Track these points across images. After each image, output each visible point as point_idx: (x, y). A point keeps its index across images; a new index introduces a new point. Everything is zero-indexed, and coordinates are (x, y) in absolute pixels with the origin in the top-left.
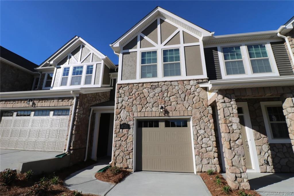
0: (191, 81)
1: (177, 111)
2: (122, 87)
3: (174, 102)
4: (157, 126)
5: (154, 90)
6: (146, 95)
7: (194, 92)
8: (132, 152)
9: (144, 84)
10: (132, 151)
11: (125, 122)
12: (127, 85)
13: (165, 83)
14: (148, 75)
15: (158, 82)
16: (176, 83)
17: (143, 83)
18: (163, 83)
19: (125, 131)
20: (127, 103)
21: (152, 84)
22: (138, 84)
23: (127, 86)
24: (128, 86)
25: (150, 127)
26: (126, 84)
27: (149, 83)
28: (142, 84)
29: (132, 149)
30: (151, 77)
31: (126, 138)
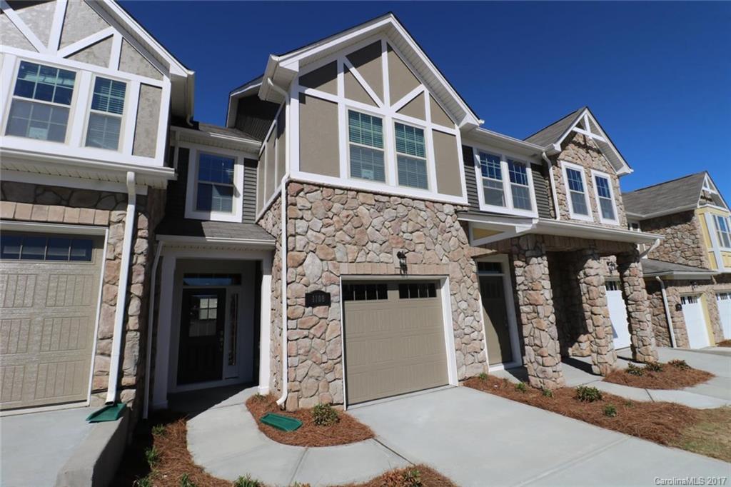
0: (447, 205)
1: (425, 264)
2: (302, 190)
3: (420, 245)
4: (384, 296)
5: (382, 213)
6: (366, 221)
7: (450, 227)
8: (341, 361)
9: (360, 194)
10: (339, 360)
11: (319, 287)
12: (317, 188)
13: (404, 201)
14: (364, 172)
15: (390, 196)
16: (421, 205)
17: (358, 191)
18: (399, 200)
19: (319, 310)
20: (319, 238)
21: (377, 197)
22: (346, 192)
23: (316, 190)
24: (319, 192)
25: (369, 298)
26: (314, 185)
27: (371, 193)
28: (355, 193)
29: (341, 356)
30: (371, 180)
31: (323, 330)
